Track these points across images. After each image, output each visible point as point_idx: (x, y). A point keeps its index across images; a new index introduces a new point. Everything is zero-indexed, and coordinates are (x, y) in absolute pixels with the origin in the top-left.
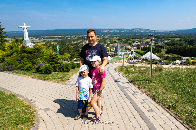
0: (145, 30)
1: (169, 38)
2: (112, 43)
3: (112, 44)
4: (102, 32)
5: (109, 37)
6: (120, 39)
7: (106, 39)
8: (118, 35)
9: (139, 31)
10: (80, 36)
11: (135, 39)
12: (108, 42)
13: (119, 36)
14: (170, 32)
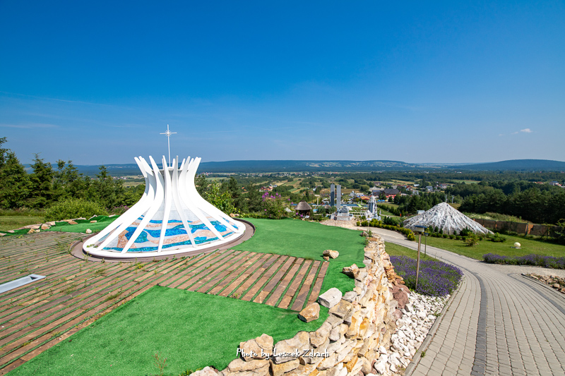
0: (395, 163)
1: (450, 179)
2: (325, 188)
3: (325, 190)
4: (309, 166)
5: (322, 175)
6: (342, 180)
7: (315, 180)
8: (339, 173)
9: (382, 164)
10: (267, 174)
11: (375, 180)
12: (318, 184)
13: (340, 175)
14: (451, 167)
